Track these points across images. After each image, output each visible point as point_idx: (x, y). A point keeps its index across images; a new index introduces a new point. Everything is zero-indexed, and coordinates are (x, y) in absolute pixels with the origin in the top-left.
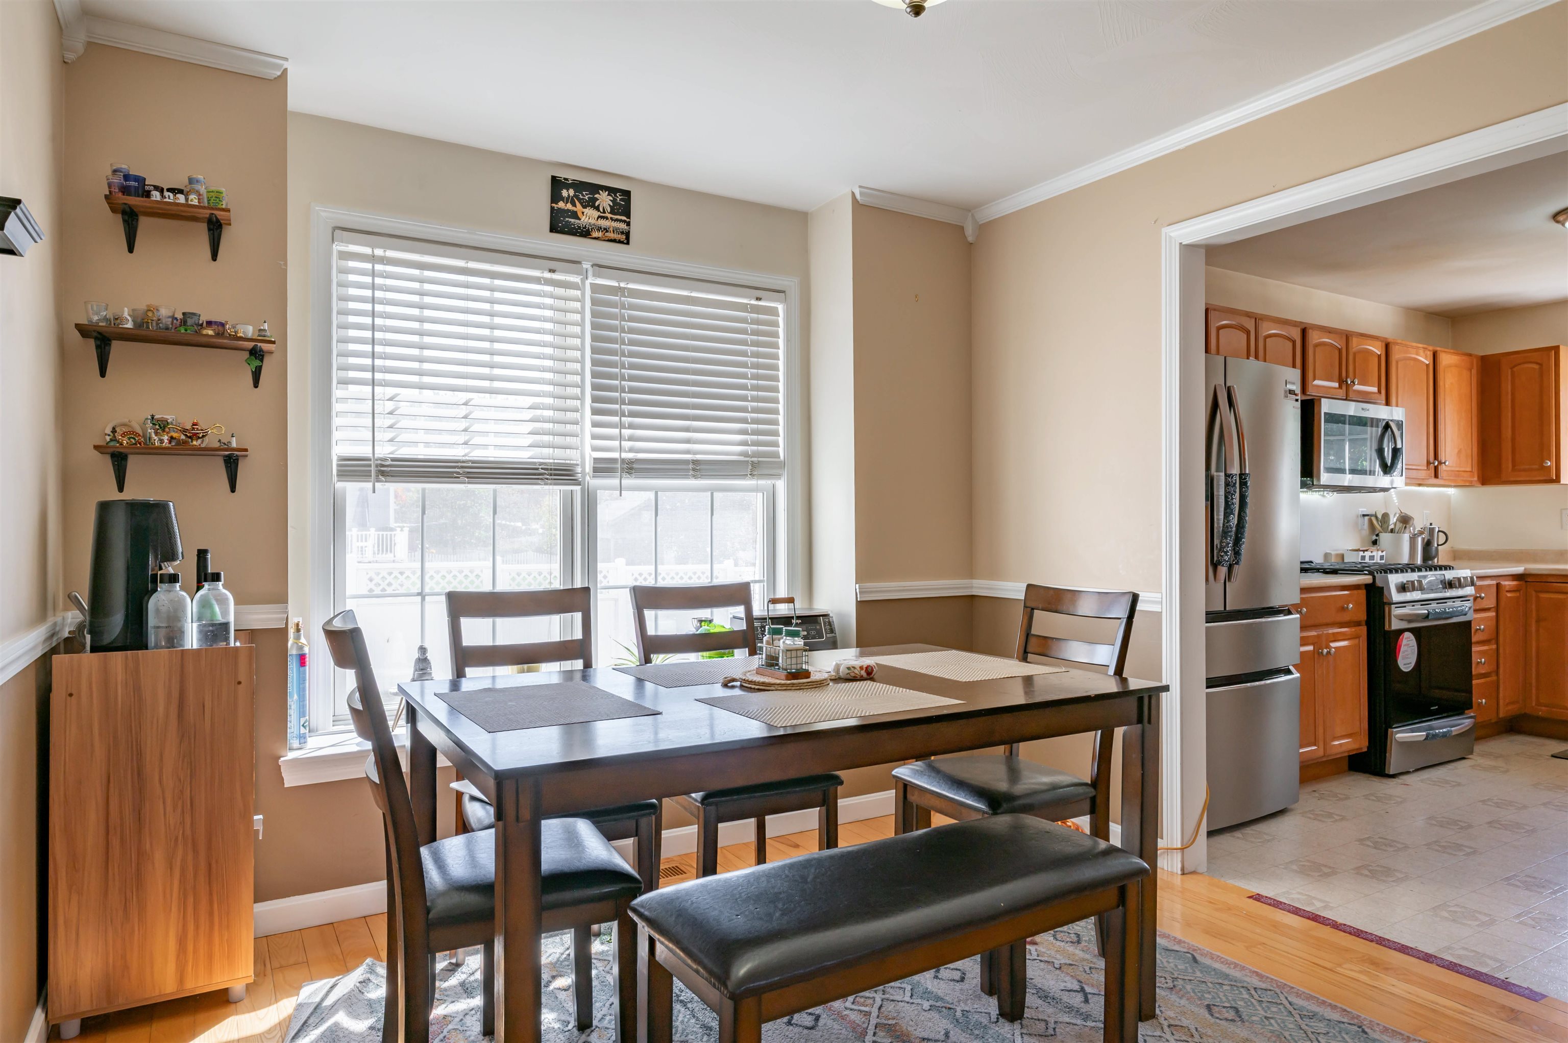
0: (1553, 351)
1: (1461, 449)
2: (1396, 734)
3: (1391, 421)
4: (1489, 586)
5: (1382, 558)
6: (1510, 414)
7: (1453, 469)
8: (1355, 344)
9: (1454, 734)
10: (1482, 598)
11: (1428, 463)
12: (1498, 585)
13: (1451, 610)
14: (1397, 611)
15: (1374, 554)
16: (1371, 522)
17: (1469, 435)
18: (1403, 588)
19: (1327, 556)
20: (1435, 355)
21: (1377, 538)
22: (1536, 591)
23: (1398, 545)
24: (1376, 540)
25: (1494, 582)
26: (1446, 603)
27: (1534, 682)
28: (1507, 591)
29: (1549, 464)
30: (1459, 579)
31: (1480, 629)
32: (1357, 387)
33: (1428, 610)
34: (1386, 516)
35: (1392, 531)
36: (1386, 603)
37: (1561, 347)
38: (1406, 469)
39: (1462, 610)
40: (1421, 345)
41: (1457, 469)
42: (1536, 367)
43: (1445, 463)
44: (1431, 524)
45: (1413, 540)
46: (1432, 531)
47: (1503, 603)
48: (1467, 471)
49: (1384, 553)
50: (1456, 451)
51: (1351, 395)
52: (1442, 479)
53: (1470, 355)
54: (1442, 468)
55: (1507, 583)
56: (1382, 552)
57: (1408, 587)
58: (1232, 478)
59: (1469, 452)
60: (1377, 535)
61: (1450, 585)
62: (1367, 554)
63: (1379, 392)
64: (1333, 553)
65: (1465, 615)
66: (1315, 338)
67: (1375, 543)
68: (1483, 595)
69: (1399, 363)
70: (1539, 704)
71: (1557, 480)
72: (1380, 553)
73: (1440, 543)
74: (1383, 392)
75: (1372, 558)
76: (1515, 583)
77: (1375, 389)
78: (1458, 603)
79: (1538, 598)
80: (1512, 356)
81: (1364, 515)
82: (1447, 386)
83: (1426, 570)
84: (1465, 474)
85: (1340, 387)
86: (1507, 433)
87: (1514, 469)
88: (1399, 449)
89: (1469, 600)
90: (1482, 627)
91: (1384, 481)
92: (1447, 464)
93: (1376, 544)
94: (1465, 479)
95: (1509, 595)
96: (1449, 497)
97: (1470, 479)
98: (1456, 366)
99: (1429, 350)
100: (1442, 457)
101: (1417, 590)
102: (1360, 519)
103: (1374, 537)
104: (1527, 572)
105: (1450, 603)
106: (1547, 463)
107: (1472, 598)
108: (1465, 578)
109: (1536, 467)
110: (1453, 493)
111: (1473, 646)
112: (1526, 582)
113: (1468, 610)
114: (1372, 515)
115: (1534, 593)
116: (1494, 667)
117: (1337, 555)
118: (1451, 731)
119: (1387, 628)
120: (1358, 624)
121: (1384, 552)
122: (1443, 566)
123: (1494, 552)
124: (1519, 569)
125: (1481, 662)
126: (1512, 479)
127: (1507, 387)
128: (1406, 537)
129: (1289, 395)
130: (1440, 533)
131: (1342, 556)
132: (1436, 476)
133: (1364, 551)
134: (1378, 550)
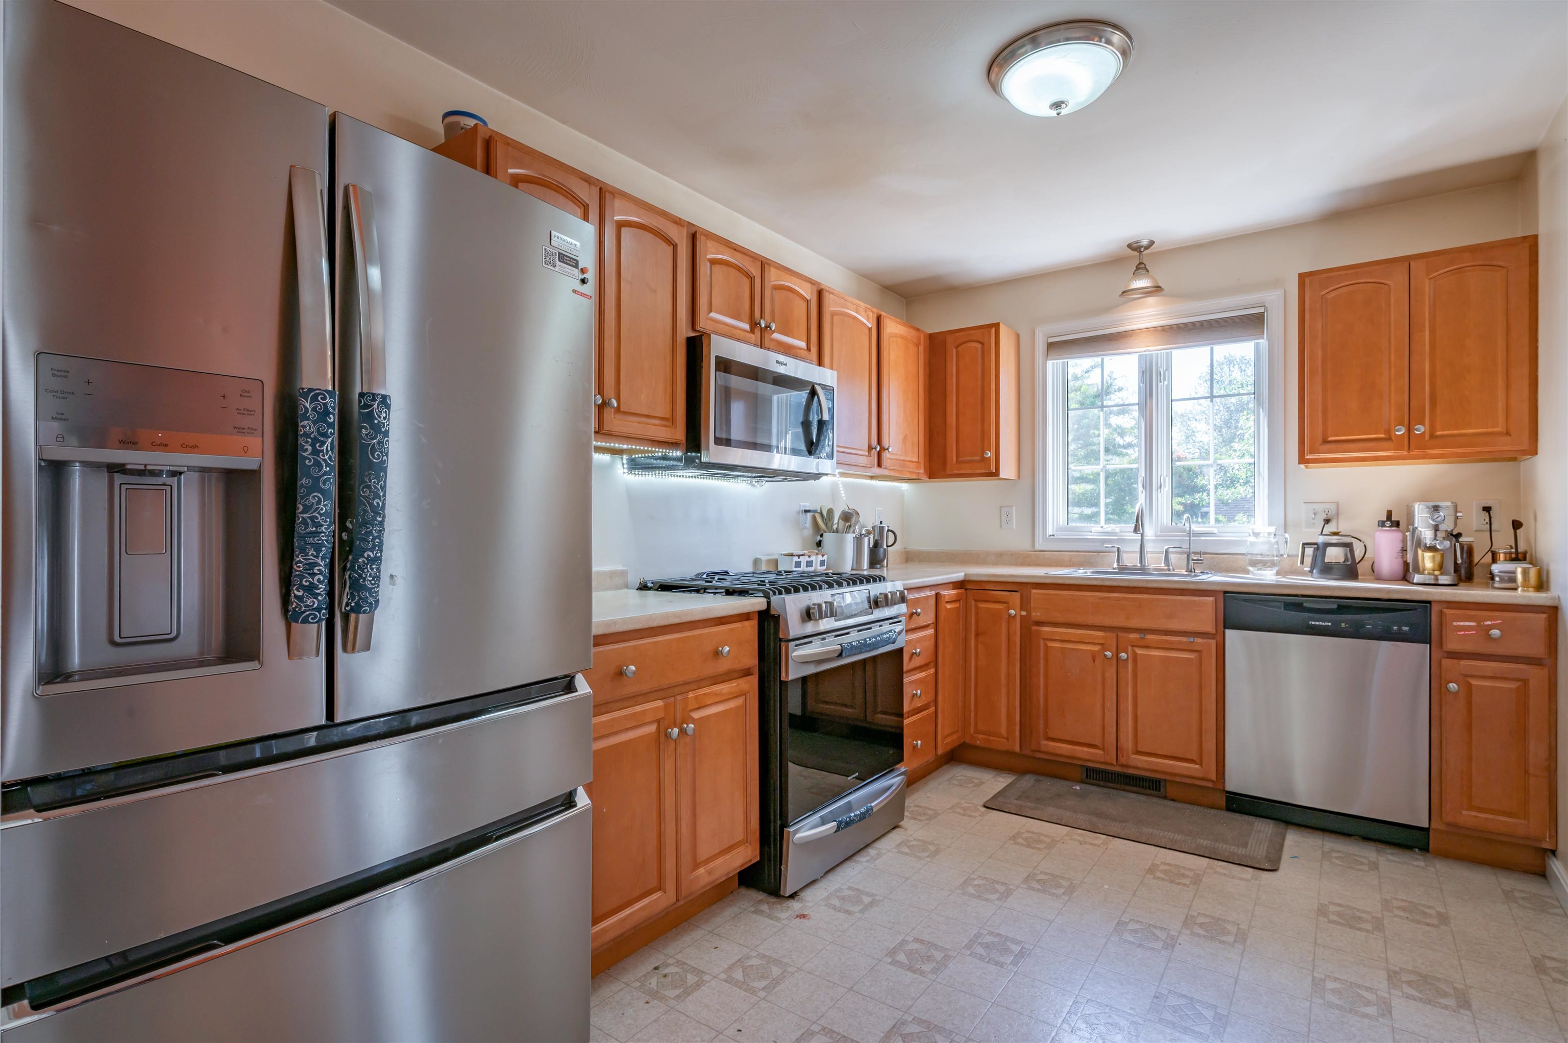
0: (994, 329)
1: (906, 435)
2: (795, 834)
3: (819, 385)
4: (927, 598)
5: (822, 563)
6: (954, 399)
7: (898, 457)
8: (773, 277)
9: (875, 810)
10: (918, 615)
11: (870, 448)
12: (937, 596)
13: (874, 640)
14: (798, 652)
15: (813, 558)
16: (814, 518)
17: (916, 421)
18: (808, 615)
19: (756, 562)
20: (879, 320)
21: (821, 539)
22: (976, 601)
23: (840, 545)
24: (820, 541)
25: (933, 593)
26: (870, 628)
27: (972, 707)
28: (947, 602)
29: (989, 455)
30: (886, 595)
31: (916, 653)
32: (776, 336)
33: (841, 645)
34: (830, 512)
35: (837, 531)
36: (781, 640)
37: (1001, 324)
38: (837, 451)
39: (889, 638)
40: (862, 304)
41: (903, 458)
42: (979, 346)
43: (888, 449)
44: (881, 522)
45: (859, 540)
46: (881, 529)
47: (942, 614)
48: (913, 462)
49: (825, 558)
50: (901, 437)
51: (767, 343)
52: (886, 468)
53: (918, 330)
54: (886, 455)
55: (948, 593)
56: (823, 556)
57: (813, 613)
58: (315, 398)
59: (916, 439)
60: (822, 536)
61: (875, 603)
62: (803, 560)
63: (809, 349)
64: (764, 558)
65: (894, 643)
66: (709, 252)
67: (819, 544)
68: (919, 610)
69: (835, 317)
70: (977, 731)
71: (996, 474)
72: (820, 558)
73: (889, 544)
74: (814, 349)
75: (809, 564)
76: (955, 592)
77: (803, 344)
78: (886, 627)
79: (977, 607)
80: (956, 334)
81: (806, 511)
82: (892, 358)
83: (849, 584)
84: (911, 465)
85: (752, 331)
86: (952, 420)
87: (958, 462)
88: (825, 421)
89: (900, 622)
90: (918, 650)
91: (810, 464)
92: (890, 450)
93: (821, 546)
94: (911, 470)
95: (949, 606)
96: (902, 494)
97: (916, 471)
98: (902, 337)
99: (873, 312)
100: (885, 443)
101: (826, 616)
102: (802, 516)
103: (819, 538)
104: (967, 579)
105: (876, 629)
106: (987, 454)
107: (903, 619)
108: (893, 593)
109: (977, 458)
110: (906, 488)
111: (905, 676)
112: (966, 589)
113: (897, 637)
114: (815, 511)
115: (973, 602)
116: (931, 696)
117: (769, 561)
118: (872, 808)
119: (783, 678)
120: (747, 673)
121: (826, 556)
122: (871, 577)
123: (943, 553)
124: (958, 574)
125: (916, 694)
126: (956, 472)
127: (952, 369)
128: (850, 537)
129: (558, 263)
130: (889, 532)
131: (776, 562)
132: (879, 465)
133: (799, 556)
134: (817, 554)
